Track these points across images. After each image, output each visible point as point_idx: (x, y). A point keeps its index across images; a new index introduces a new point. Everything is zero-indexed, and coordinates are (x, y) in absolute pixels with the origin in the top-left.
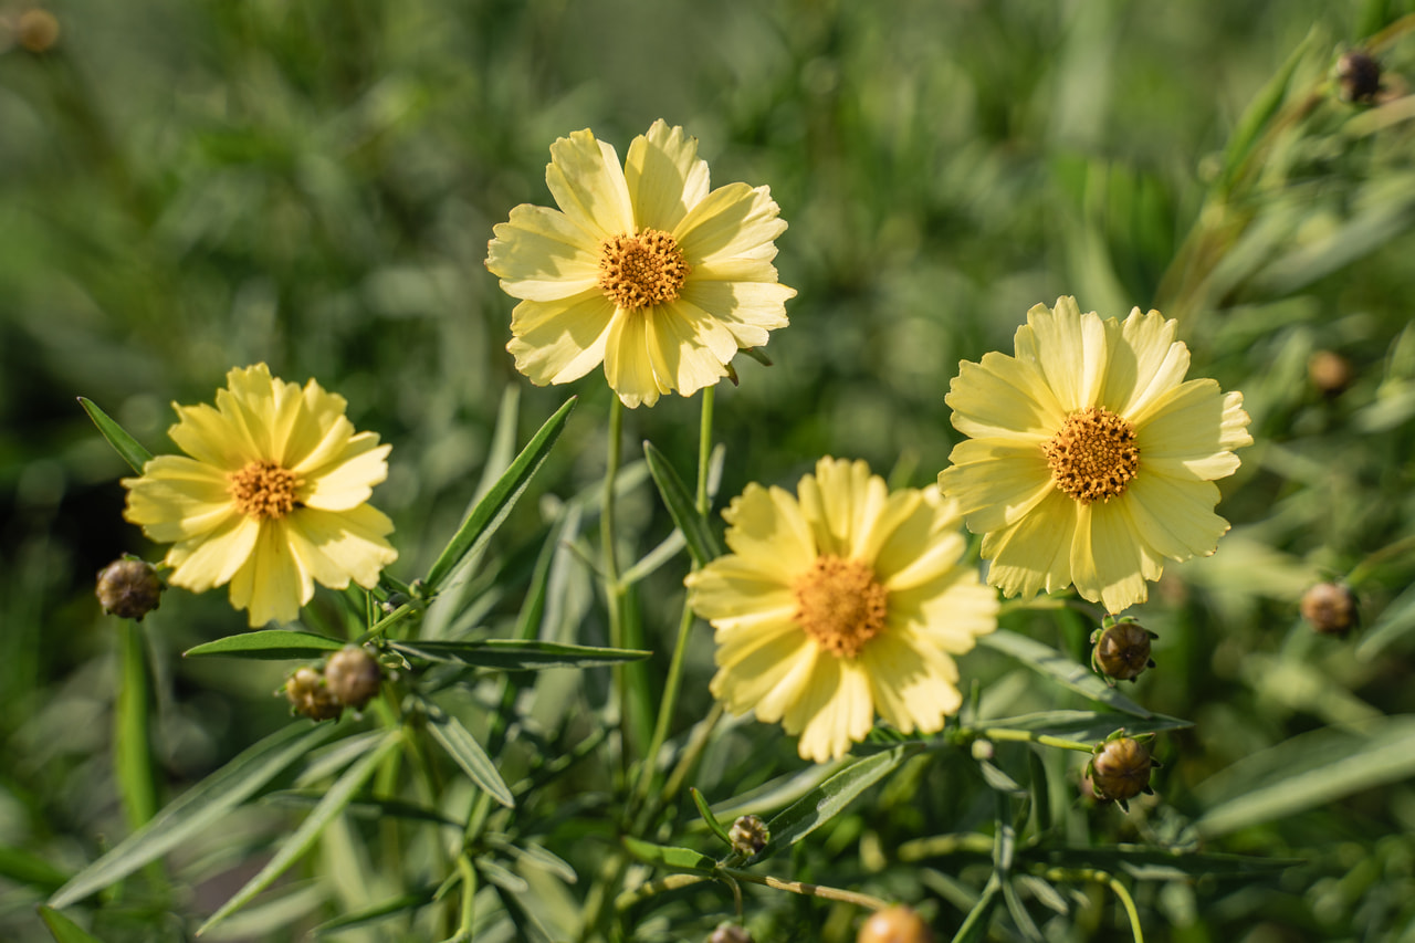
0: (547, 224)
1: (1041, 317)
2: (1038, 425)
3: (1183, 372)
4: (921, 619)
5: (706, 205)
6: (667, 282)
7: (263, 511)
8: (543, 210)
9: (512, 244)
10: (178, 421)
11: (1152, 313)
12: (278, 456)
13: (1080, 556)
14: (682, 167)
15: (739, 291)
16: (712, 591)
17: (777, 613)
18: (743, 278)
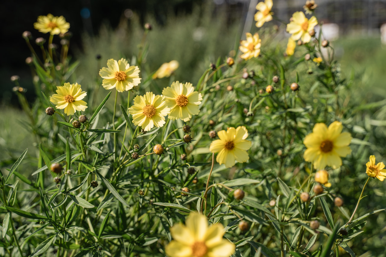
0: (107, 70)
1: (174, 84)
2: (174, 97)
3: (193, 90)
4: (160, 113)
5: (129, 69)
6: (124, 78)
7: (69, 101)
8: (107, 68)
9: (102, 72)
10: (57, 89)
11: (189, 83)
12: (71, 94)
13: (180, 114)
14: (125, 65)
15: (134, 79)
16: (132, 110)
17: (141, 113)
18: (134, 78)
